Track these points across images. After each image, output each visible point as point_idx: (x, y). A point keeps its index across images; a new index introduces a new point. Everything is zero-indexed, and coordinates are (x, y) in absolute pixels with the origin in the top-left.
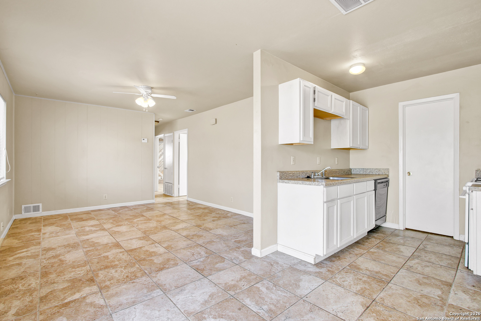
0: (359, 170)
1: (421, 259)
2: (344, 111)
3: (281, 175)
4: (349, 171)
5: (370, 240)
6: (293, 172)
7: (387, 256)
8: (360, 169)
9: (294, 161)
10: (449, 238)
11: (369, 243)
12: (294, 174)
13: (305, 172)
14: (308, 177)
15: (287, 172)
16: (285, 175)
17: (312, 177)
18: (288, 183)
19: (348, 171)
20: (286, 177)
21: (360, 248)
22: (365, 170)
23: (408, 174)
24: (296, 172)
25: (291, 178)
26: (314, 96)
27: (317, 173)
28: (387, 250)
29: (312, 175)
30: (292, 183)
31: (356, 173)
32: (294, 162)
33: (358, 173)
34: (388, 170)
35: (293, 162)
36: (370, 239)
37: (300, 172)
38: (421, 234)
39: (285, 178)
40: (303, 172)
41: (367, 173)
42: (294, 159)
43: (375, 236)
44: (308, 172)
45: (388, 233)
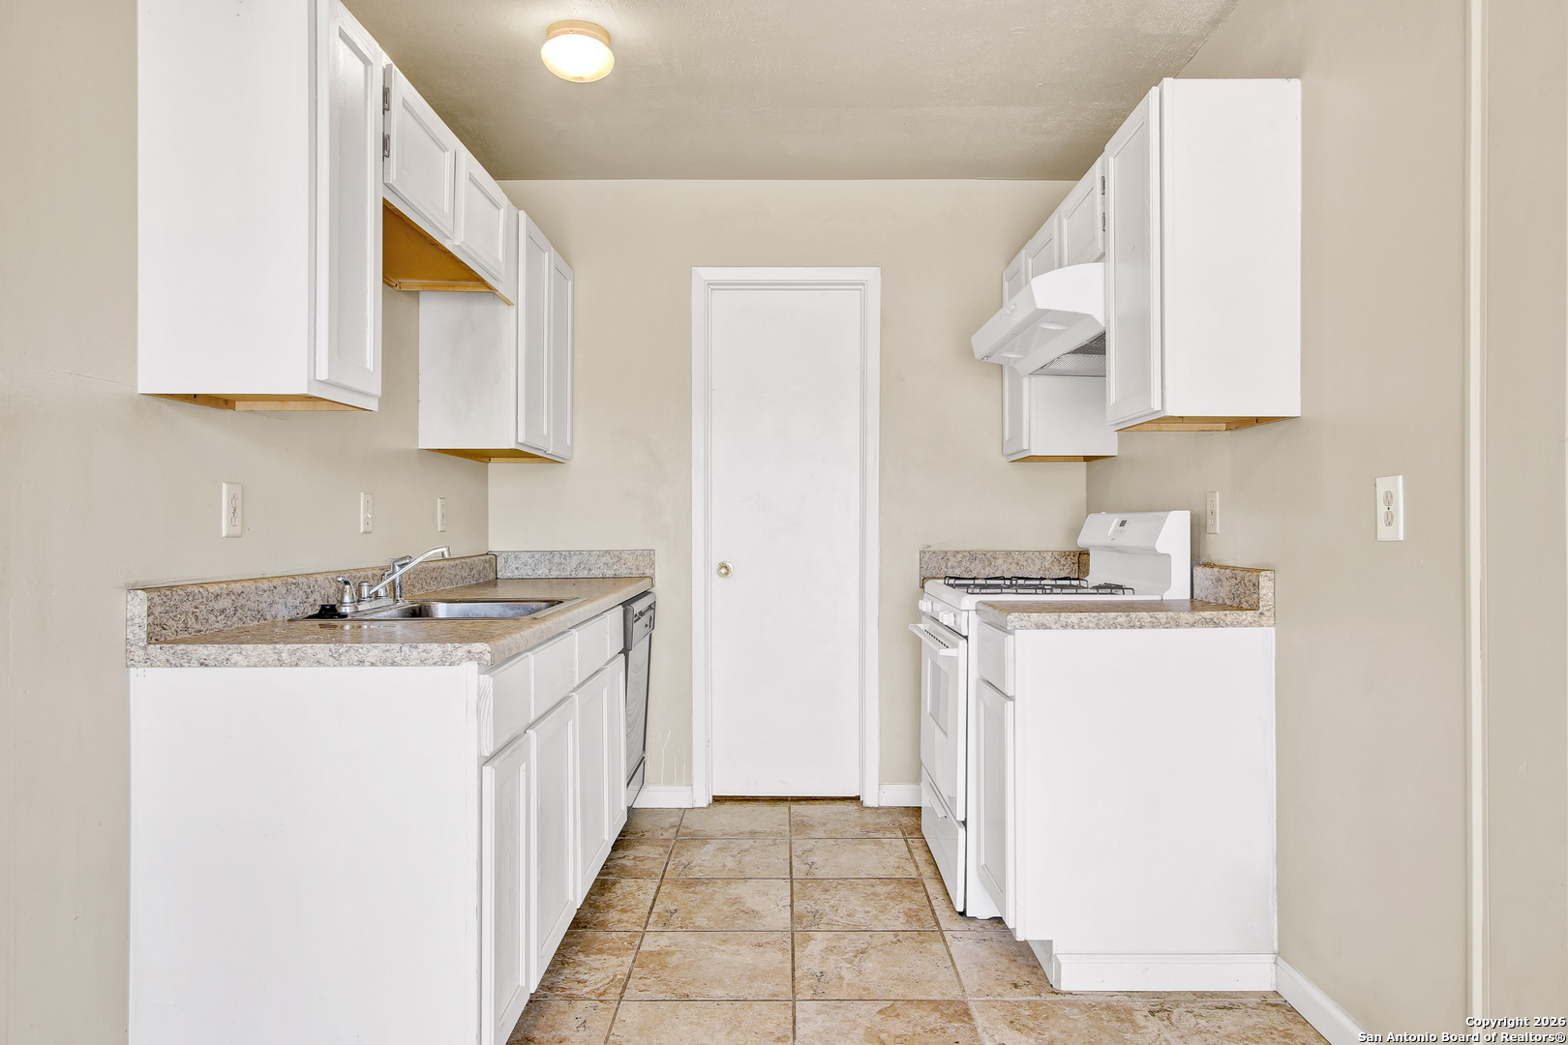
0: (530, 561)
1: (829, 928)
2: (500, 258)
3: (157, 610)
4: (487, 565)
5: (618, 890)
6: (233, 586)
7: (717, 955)
8: (537, 556)
9: (238, 511)
10: (852, 807)
11: (623, 911)
12: (241, 601)
13: (301, 580)
14: (329, 612)
15: (196, 590)
16: (187, 606)
17: (346, 610)
18: (226, 662)
19: (484, 568)
20: (191, 621)
21: (600, 951)
22: (556, 559)
23: (723, 571)
24: (253, 585)
25: (220, 626)
26: (386, 123)
27: (371, 587)
28: (701, 921)
29: (347, 599)
30: (254, 660)
31: (516, 574)
32: (238, 521)
33: (527, 572)
34: (651, 552)
35: (232, 524)
36: (614, 884)
37: (275, 582)
38: (766, 808)
39: (186, 628)
40: (291, 582)
41: (566, 574)
42: (239, 502)
43: (624, 861)
44: (320, 578)
45: (666, 835)
